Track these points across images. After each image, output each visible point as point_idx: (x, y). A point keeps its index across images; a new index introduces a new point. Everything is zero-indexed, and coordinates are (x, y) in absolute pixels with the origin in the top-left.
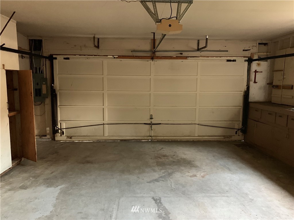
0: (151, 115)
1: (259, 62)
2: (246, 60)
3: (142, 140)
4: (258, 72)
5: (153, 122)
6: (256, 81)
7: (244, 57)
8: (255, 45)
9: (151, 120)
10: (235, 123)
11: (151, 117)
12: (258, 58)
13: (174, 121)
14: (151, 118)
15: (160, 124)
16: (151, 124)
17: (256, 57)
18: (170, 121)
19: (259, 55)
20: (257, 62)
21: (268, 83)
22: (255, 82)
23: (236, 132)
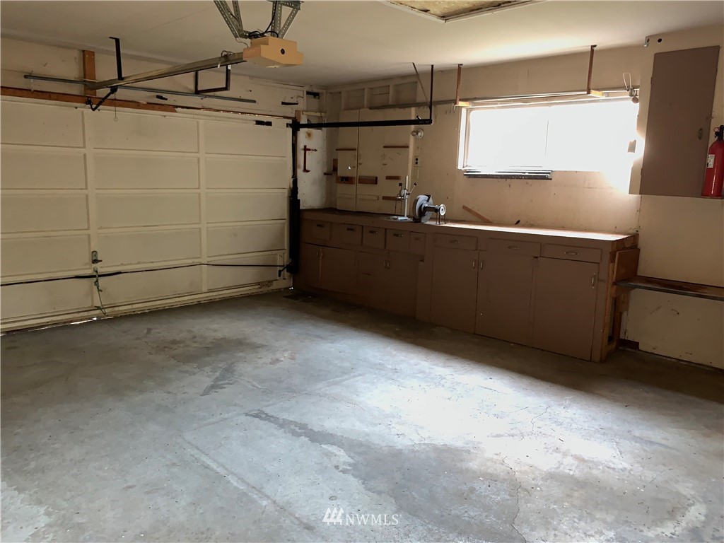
0: (95, 253)
1: (310, 129)
2: (290, 124)
3: (72, 322)
4: (309, 150)
5: (101, 271)
6: (307, 168)
7: (285, 117)
8: (301, 94)
9: (94, 265)
10: (277, 254)
11: (94, 258)
12: (306, 123)
13: (152, 262)
14: (95, 261)
15: (120, 273)
16: (96, 276)
17: (303, 121)
18: (144, 263)
19: (308, 115)
20: (306, 129)
21: (325, 171)
22: (305, 170)
23: (280, 272)
